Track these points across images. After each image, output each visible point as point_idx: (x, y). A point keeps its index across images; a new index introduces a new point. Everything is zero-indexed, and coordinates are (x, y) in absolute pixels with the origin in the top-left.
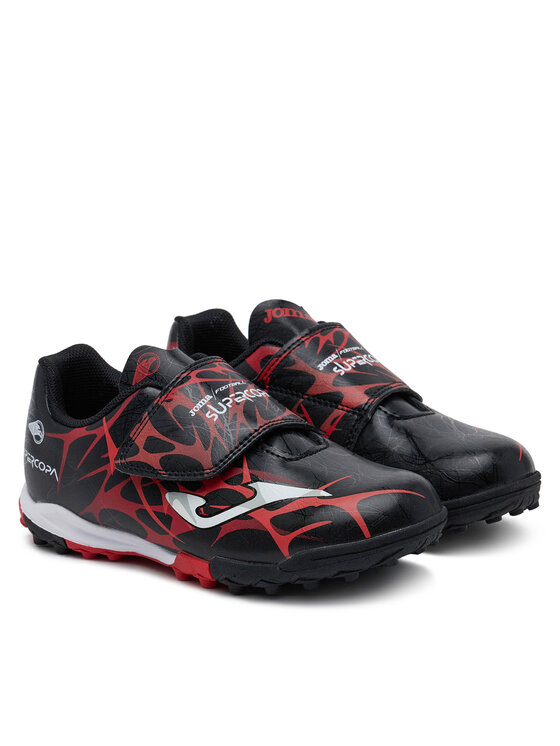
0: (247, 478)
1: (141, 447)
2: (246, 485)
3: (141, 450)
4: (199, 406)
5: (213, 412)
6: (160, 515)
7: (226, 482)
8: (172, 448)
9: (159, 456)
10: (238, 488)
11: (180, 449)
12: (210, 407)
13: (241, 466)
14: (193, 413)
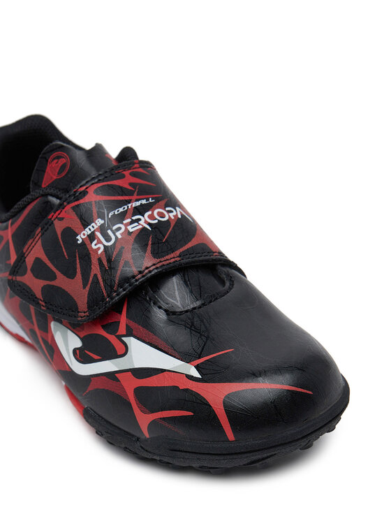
0: (122, 329)
1: (29, 268)
2: (119, 337)
3: (29, 271)
4: (87, 231)
5: (99, 242)
6: (45, 342)
7: (104, 327)
8: (54, 277)
9: (42, 283)
10: (112, 338)
11: (61, 281)
12: (98, 234)
13: (120, 312)
14: (80, 239)
